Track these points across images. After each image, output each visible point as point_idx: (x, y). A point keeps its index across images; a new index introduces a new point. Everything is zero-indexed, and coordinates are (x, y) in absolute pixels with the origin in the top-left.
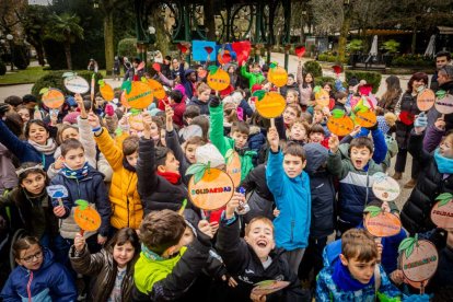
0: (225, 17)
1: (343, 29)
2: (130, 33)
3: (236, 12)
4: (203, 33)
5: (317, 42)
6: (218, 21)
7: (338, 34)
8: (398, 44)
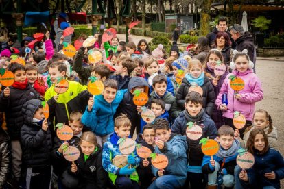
7: (199, 10)
8: (269, 21)
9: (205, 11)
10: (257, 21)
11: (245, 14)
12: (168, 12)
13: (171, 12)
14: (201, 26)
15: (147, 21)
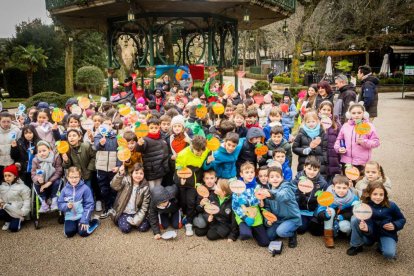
0: (181, 45)
1: (295, 51)
2: (88, 61)
3: (191, 40)
4: (164, 59)
5: (272, 65)
6: (175, 49)
7: (291, 56)
8: (351, 64)
9: (296, 57)
10: (340, 64)
11: (329, 58)
12: (263, 58)
13: (265, 58)
14: (292, 70)
15: (247, 65)
